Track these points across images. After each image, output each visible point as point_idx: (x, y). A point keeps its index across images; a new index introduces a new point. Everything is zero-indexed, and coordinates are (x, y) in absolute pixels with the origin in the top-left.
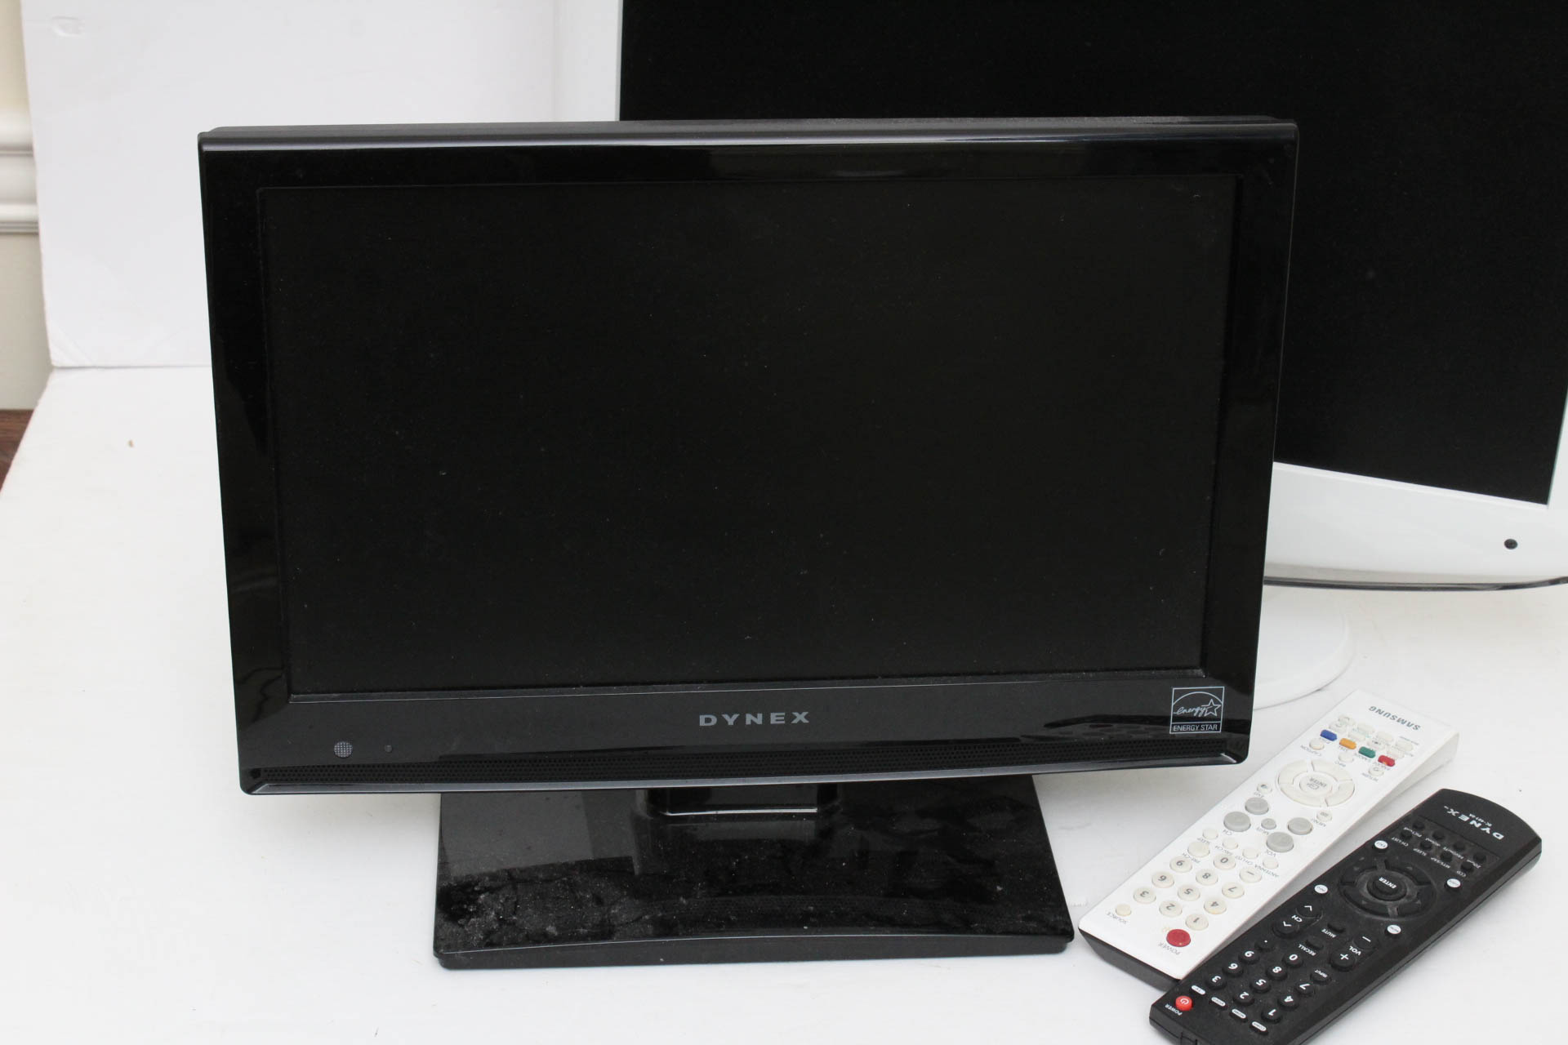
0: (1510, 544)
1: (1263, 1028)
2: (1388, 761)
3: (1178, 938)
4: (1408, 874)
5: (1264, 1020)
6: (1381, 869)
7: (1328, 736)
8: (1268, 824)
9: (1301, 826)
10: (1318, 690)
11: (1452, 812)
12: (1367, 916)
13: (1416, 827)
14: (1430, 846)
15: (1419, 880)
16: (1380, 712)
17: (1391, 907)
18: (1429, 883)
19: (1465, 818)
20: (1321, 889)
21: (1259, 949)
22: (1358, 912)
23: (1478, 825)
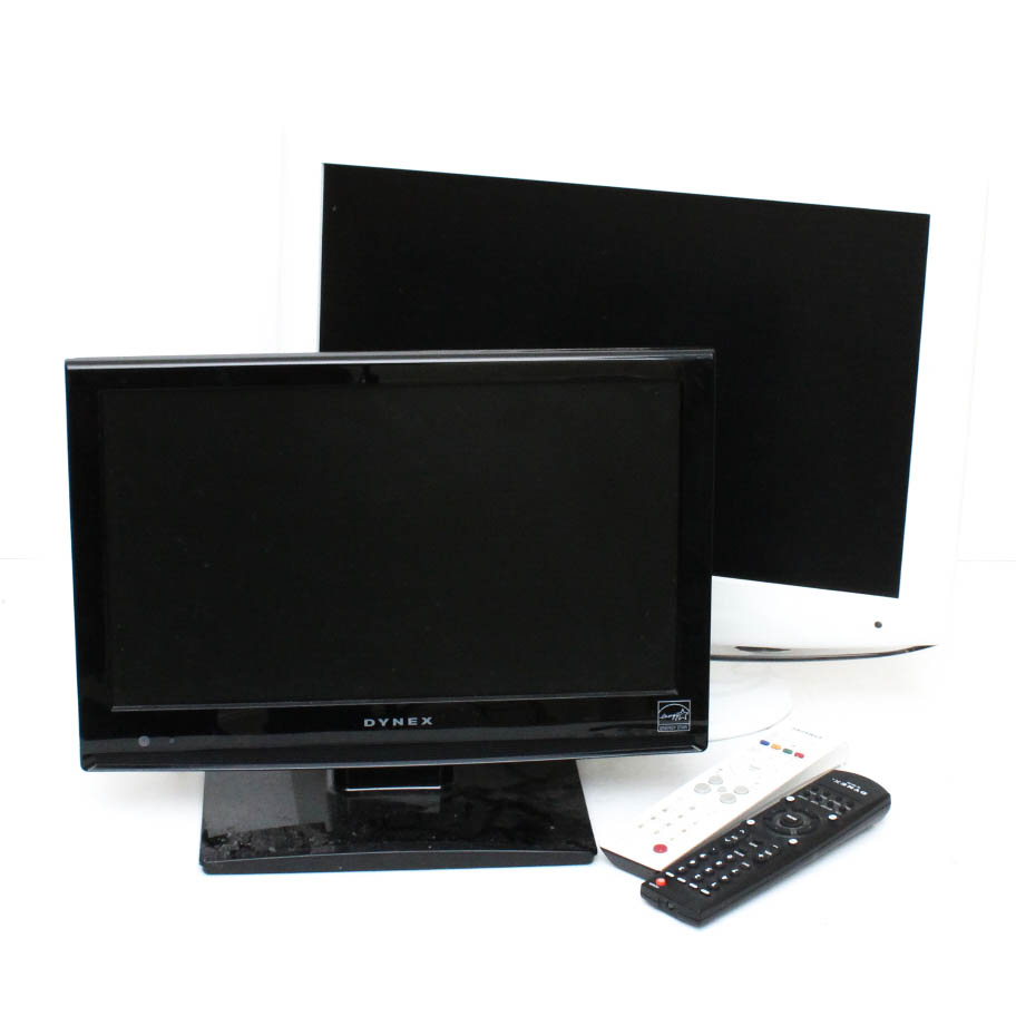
0: (878, 625)
1: (707, 892)
2: (801, 756)
3: (660, 849)
4: (807, 814)
5: (709, 888)
6: (790, 811)
7: (764, 743)
8: (722, 790)
9: (742, 790)
11: (837, 782)
12: (778, 835)
13: (814, 790)
14: (821, 799)
15: (813, 817)
16: (799, 730)
17: (793, 831)
18: (817, 818)
19: (844, 784)
20: (751, 822)
21: (710, 853)
22: (773, 833)
23: (852, 788)
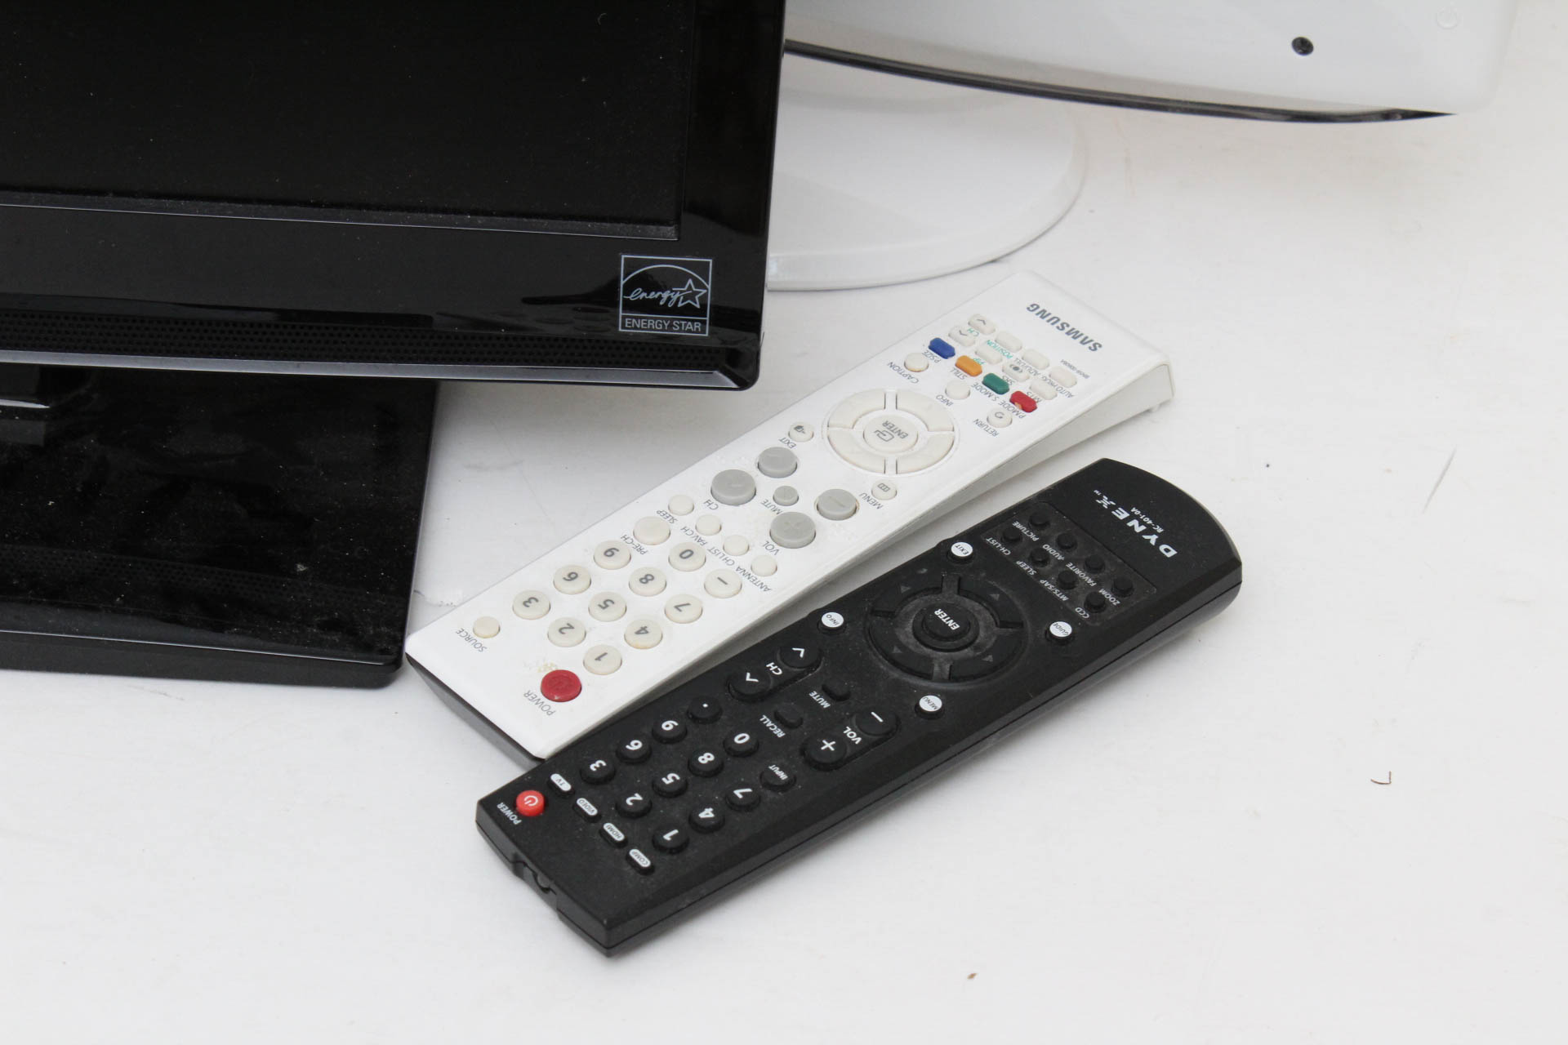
0: (1303, 46)
1: (644, 862)
2: (1025, 403)
3: (561, 686)
4: (991, 605)
5: (654, 847)
6: (950, 594)
7: (941, 349)
8: (788, 496)
9: (840, 506)
10: (993, 261)
11: (1105, 502)
12: (896, 674)
13: (1033, 525)
14: (1046, 558)
15: (1007, 620)
16: (1043, 314)
17: (942, 661)
18: (1021, 625)
19: (1122, 514)
20: (832, 620)
21: (691, 718)
22: (884, 666)
23: (1139, 529)
